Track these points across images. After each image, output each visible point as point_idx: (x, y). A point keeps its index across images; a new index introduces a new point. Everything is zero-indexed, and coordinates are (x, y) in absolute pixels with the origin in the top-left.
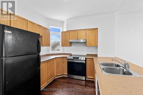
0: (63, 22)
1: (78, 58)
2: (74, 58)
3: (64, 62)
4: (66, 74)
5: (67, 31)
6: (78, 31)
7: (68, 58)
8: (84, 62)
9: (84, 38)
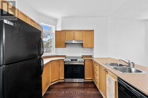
0: (56, 20)
1: (76, 60)
2: (72, 60)
3: (59, 65)
4: (63, 78)
5: (63, 31)
6: (75, 31)
7: (65, 61)
8: (83, 64)
9: (81, 39)
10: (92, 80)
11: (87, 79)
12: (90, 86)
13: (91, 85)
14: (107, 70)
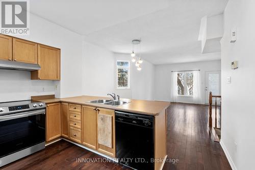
1: (26, 107)
2: (11, 108)
8: (44, 113)
9: (33, 61)
10: (61, 137)
11: (51, 139)
12: (60, 148)
13: (62, 146)
14: (97, 108)
